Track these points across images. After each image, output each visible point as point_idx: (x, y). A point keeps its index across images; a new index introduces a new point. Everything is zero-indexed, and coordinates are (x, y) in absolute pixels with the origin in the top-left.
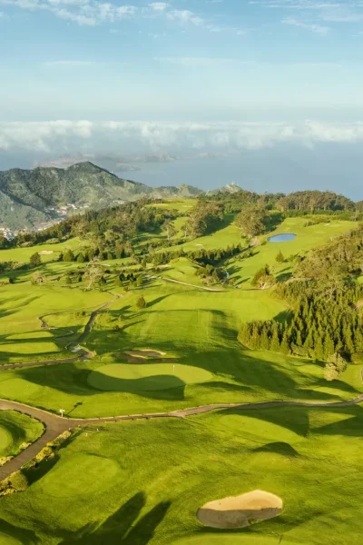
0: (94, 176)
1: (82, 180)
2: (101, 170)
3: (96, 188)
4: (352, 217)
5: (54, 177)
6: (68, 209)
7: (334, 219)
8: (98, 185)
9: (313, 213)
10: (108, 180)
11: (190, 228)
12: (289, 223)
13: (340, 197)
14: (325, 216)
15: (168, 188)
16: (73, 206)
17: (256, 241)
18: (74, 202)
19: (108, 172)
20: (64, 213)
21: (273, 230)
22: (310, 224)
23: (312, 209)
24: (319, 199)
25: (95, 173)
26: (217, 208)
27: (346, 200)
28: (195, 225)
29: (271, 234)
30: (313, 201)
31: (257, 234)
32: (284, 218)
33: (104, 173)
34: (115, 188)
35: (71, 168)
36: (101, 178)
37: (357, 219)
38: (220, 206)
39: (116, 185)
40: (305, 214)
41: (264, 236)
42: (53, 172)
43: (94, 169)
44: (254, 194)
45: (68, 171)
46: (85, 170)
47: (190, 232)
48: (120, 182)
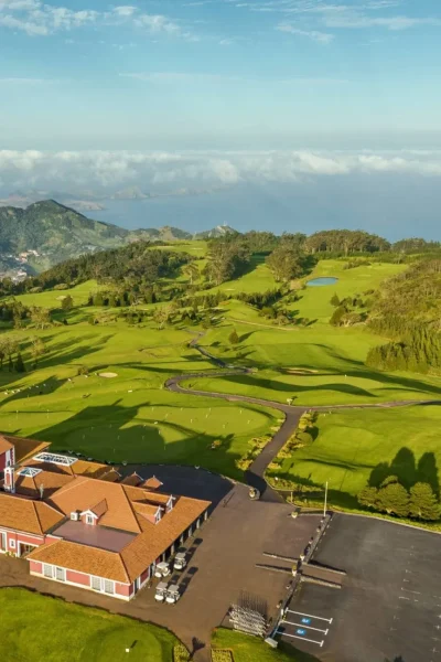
0: (59, 216)
1: (44, 221)
2: (67, 209)
3: (61, 231)
4: (395, 259)
5: (11, 218)
6: (29, 257)
7: (375, 261)
8: (65, 228)
9: (348, 255)
10: (75, 221)
11: (217, 272)
12: (325, 266)
13: (374, 238)
14: (363, 259)
15: (147, 230)
16: (35, 252)
17: (294, 285)
18: (35, 248)
19: (74, 211)
20: (25, 261)
21: (309, 273)
22: (350, 267)
23: (346, 250)
24: (355, 239)
25: (61, 212)
26: (242, 249)
27: (382, 241)
28: (223, 267)
29: (308, 277)
30: (348, 242)
31: (292, 278)
32: (317, 261)
33: (70, 213)
34: (85, 231)
35: (31, 208)
36: (67, 218)
37: (401, 262)
38: (245, 246)
39: (85, 227)
40: (340, 256)
41: (302, 280)
42: (10, 212)
43: (58, 208)
44: (271, 234)
45: (27, 211)
46: (48, 210)
47: (216, 275)
48: (89, 224)
